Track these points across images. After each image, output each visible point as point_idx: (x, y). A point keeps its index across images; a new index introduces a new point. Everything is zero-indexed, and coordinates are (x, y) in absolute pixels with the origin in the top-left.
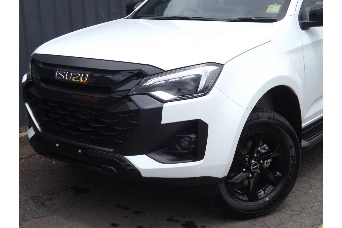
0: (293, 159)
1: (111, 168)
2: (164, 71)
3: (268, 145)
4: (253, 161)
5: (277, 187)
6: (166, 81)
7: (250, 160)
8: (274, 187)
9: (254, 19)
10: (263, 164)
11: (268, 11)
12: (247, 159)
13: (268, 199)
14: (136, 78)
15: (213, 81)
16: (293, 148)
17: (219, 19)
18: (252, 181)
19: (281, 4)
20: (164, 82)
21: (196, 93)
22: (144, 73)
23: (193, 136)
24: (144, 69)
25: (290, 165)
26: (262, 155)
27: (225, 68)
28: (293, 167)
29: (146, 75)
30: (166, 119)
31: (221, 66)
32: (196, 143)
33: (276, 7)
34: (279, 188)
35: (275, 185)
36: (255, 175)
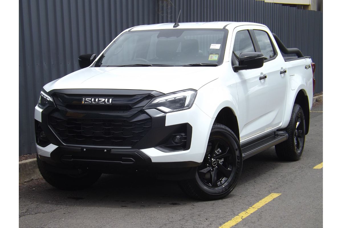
0: (238, 158)
1: (131, 158)
2: (165, 94)
3: (221, 149)
4: (213, 159)
5: (229, 179)
6: (166, 100)
7: (211, 158)
8: (227, 179)
9: (202, 65)
10: (219, 161)
11: (210, 59)
12: (209, 157)
13: (224, 186)
14: (146, 99)
15: (193, 99)
16: (238, 150)
17: (175, 65)
18: (213, 173)
19: (218, 54)
20: (165, 101)
21: (184, 107)
22: (152, 95)
23: (183, 134)
24: (152, 93)
25: (237, 162)
26: (217, 155)
27: (198, 92)
28: (238, 164)
29: (153, 97)
30: (168, 123)
31: (196, 91)
32: (185, 138)
33: (215, 56)
34: (230, 179)
35: (228, 177)
36: (214, 169)
